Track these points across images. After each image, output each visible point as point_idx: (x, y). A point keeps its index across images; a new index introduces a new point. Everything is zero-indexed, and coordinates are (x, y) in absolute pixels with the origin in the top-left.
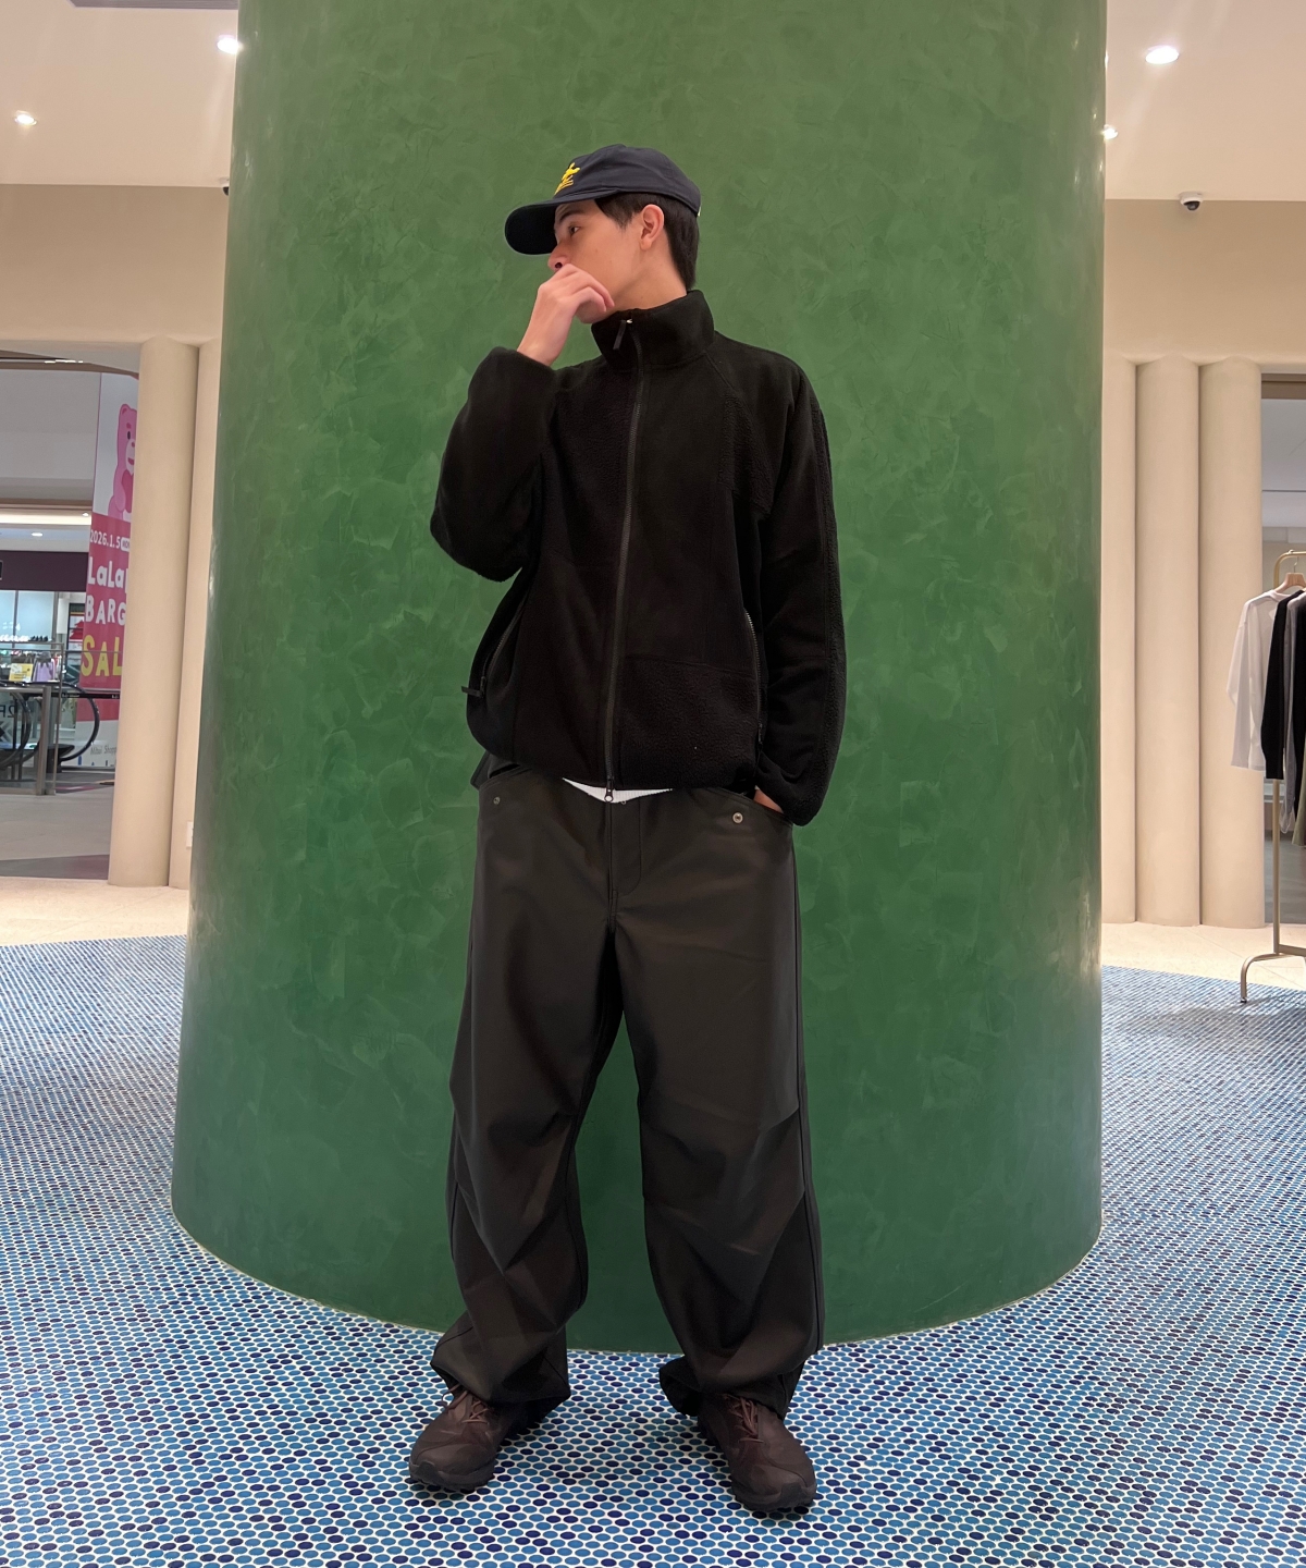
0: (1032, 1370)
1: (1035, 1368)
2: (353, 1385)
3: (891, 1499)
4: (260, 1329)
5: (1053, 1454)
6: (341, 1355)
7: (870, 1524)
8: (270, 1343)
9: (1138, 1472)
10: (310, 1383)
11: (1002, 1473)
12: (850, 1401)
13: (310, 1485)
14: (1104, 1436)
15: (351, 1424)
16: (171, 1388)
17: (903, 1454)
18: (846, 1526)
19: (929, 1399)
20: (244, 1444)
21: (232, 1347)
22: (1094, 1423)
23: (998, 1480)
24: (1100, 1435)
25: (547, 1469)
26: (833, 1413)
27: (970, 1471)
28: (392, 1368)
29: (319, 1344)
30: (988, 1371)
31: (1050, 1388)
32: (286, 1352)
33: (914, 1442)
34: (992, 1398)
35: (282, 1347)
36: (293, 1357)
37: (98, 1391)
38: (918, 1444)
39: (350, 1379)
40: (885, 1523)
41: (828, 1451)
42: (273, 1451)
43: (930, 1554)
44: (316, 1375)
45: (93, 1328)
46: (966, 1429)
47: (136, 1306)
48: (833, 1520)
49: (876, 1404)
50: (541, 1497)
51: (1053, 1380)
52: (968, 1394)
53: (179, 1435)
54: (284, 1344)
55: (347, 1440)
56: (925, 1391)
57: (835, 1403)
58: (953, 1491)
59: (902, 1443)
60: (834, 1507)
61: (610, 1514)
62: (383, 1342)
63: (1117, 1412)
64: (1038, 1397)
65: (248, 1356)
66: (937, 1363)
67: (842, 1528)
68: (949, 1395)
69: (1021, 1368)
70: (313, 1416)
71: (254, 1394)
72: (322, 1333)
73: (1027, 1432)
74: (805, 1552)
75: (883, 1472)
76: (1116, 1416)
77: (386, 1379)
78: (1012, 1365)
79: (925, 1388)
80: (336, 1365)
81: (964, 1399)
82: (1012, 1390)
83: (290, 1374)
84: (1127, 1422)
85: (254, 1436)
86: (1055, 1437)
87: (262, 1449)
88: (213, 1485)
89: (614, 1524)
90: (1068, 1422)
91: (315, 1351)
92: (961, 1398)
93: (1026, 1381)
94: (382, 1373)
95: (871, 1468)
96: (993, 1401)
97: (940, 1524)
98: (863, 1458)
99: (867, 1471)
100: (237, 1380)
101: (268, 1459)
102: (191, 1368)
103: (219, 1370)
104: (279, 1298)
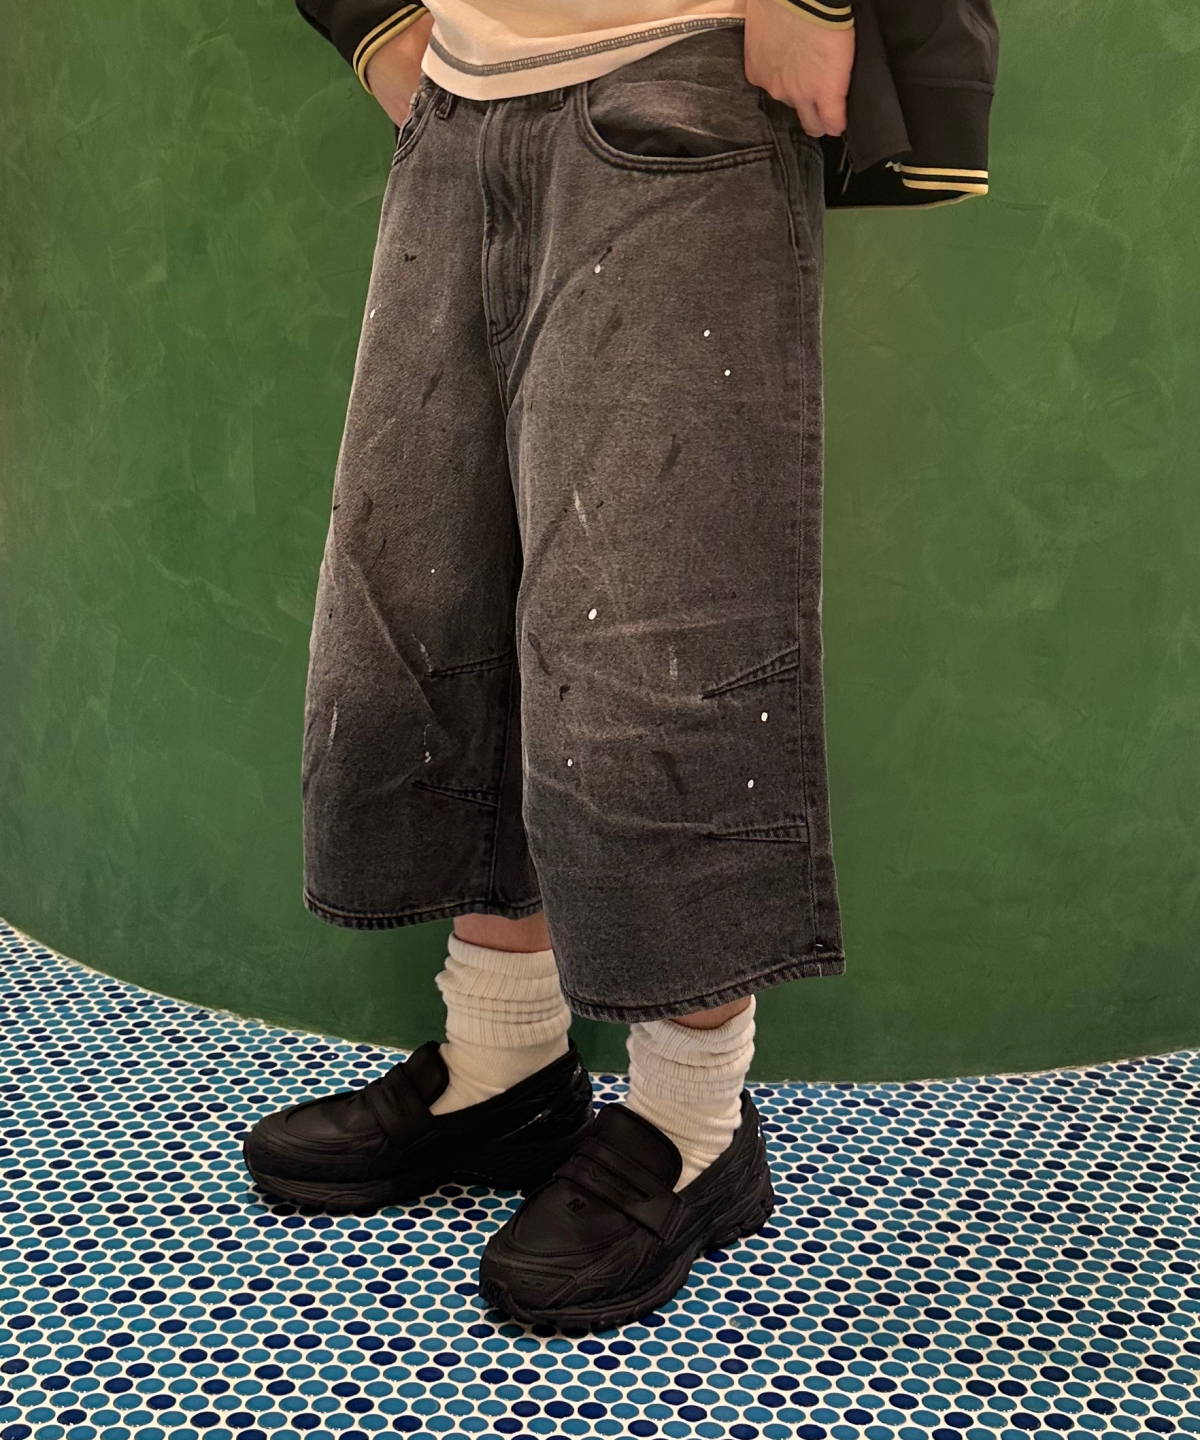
4: (143, 1062)
8: (166, 1086)
13: (292, 1347)
20: (152, 1271)
29: (251, 1084)
32: (196, 1100)
35: (188, 1091)
36: (210, 1108)
42: (210, 1283)
54: (190, 1086)
55: (341, 1256)
65: (131, 1109)
71: (154, 1176)
72: (253, 1064)
85: (168, 1254)
87: (188, 1278)
91: (246, 1097)
100: (119, 1152)
101: (204, 1299)
102: (33, 1134)
103: (83, 1135)
104: (165, 1011)
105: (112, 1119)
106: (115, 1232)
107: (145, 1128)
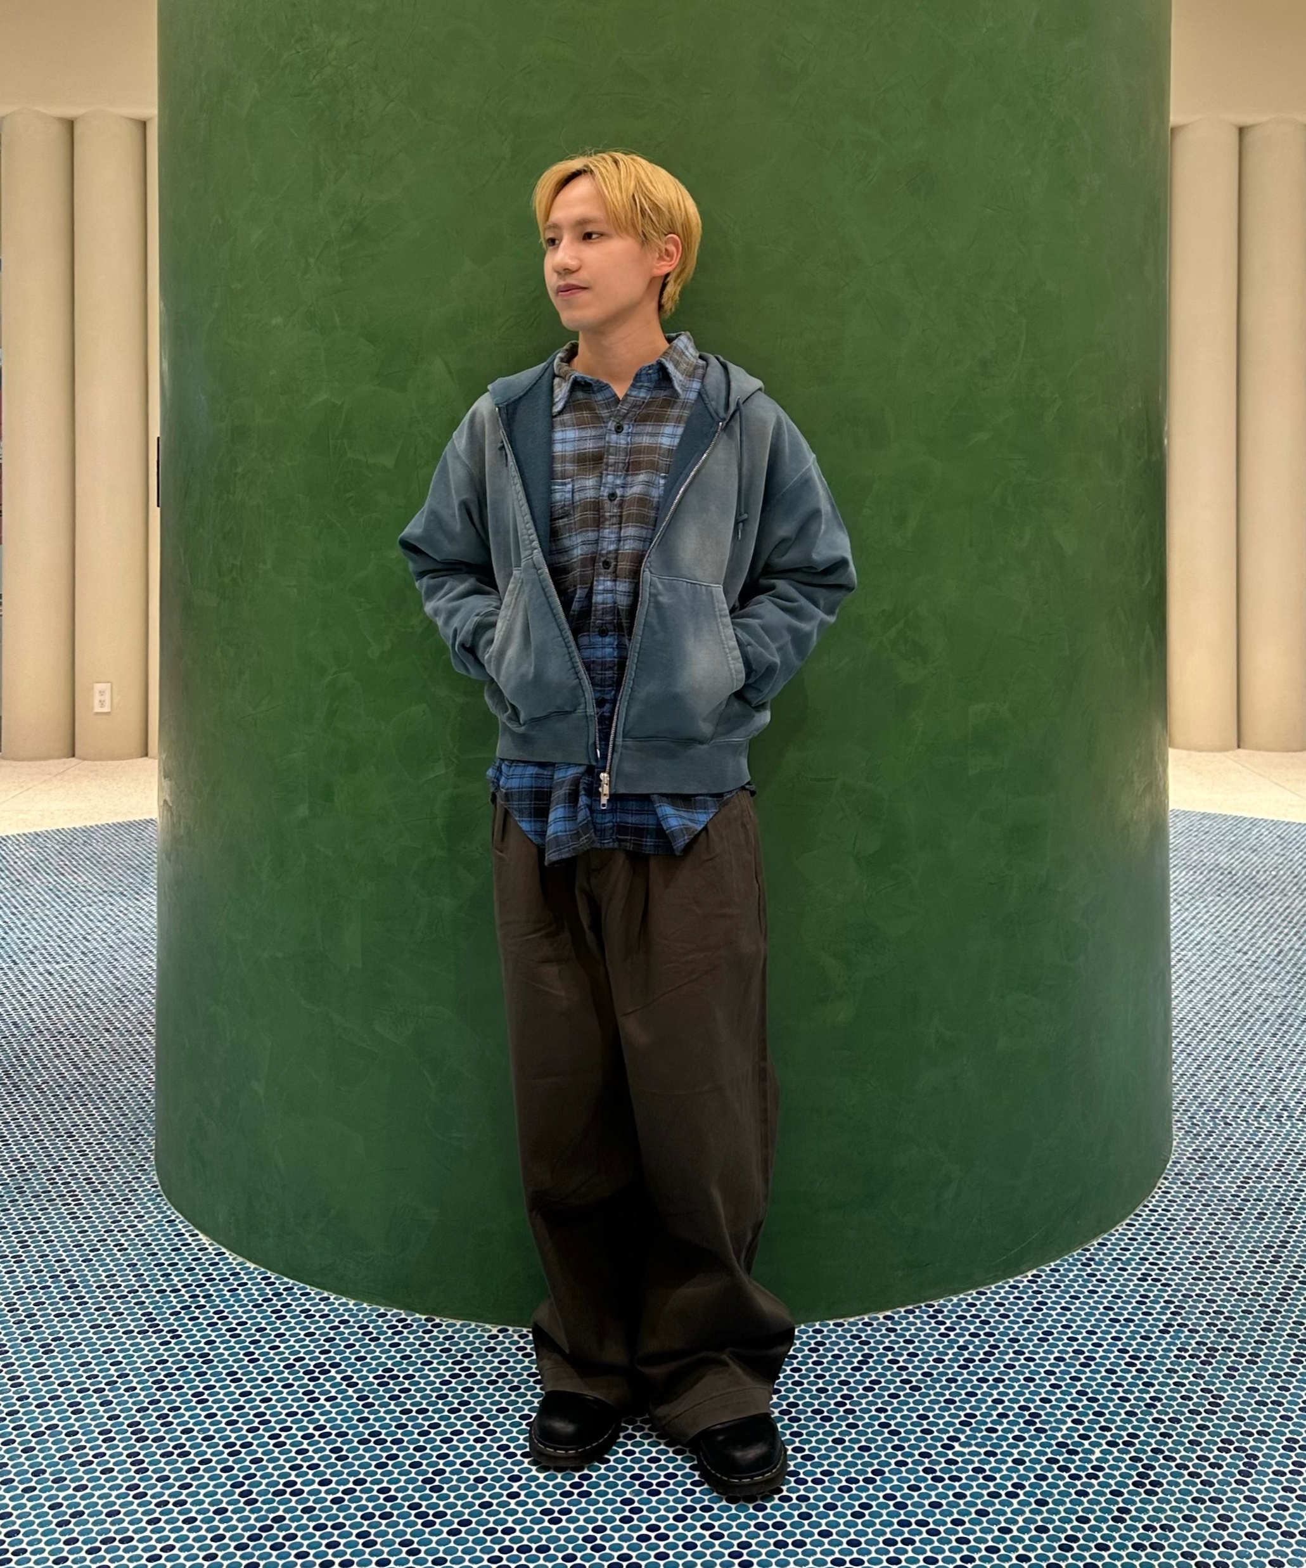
0: (1118, 1321)
1: (1121, 1318)
2: (403, 1395)
3: (991, 1484)
4: (288, 1333)
5: (1150, 1418)
6: (383, 1360)
7: (974, 1516)
8: (303, 1350)
9: (1238, 1431)
10: (355, 1396)
11: (1100, 1445)
12: (935, 1372)
13: (377, 1519)
14: (1200, 1393)
15: (408, 1442)
16: (204, 1414)
17: (996, 1431)
18: (948, 1520)
19: (1016, 1364)
20: (297, 1476)
21: (262, 1358)
22: (1187, 1378)
23: (1098, 1454)
24: (1195, 1392)
25: (628, 1479)
26: (918, 1389)
27: (1067, 1445)
28: (441, 1372)
29: (357, 1348)
30: (1074, 1325)
31: (1139, 1340)
32: (322, 1360)
33: (1007, 1416)
34: (1081, 1357)
35: (317, 1354)
36: (331, 1365)
37: (123, 1424)
38: (1011, 1418)
39: (398, 1388)
40: (987, 1514)
41: (919, 1434)
42: (329, 1482)
43: (1038, 1545)
44: (360, 1386)
45: (102, 1345)
46: (1059, 1395)
47: (143, 1315)
48: (934, 1515)
49: (962, 1374)
50: (627, 1513)
51: (1142, 1330)
52: (1057, 1355)
53: (224, 1470)
54: (318, 1350)
55: (408, 1462)
56: (1012, 1355)
57: (920, 1377)
58: (1053, 1470)
59: (995, 1417)
60: (934, 1499)
61: (703, 1527)
62: (426, 1340)
63: (1210, 1364)
64: (1127, 1352)
65: (281, 1368)
66: (1020, 1320)
67: (945, 1523)
68: (1036, 1357)
69: (1107, 1319)
70: (366, 1436)
71: (297, 1414)
72: (357, 1333)
73: (1122, 1394)
74: (911, 1554)
75: (979, 1454)
76: (1209, 1368)
77: (437, 1385)
78: (1098, 1316)
79: (1011, 1351)
80: (380, 1373)
81: (1052, 1361)
82: (1101, 1346)
83: (331, 1386)
84: (1221, 1374)
85: (305, 1464)
86: (1151, 1398)
87: (317, 1480)
88: (271, 1528)
89: (708, 1539)
90: (1161, 1379)
91: (353, 1357)
92: (1049, 1359)
93: (1114, 1334)
94: (432, 1378)
95: (966, 1450)
96: (1083, 1360)
97: (1044, 1509)
98: (957, 1439)
99: (963, 1454)
100: (274, 1398)
101: (327, 1492)
102: (221, 1388)
103: (252, 1387)
104: (302, 1295)
105: (270, 1375)
106: (273, 1452)
107: (290, 1381)
